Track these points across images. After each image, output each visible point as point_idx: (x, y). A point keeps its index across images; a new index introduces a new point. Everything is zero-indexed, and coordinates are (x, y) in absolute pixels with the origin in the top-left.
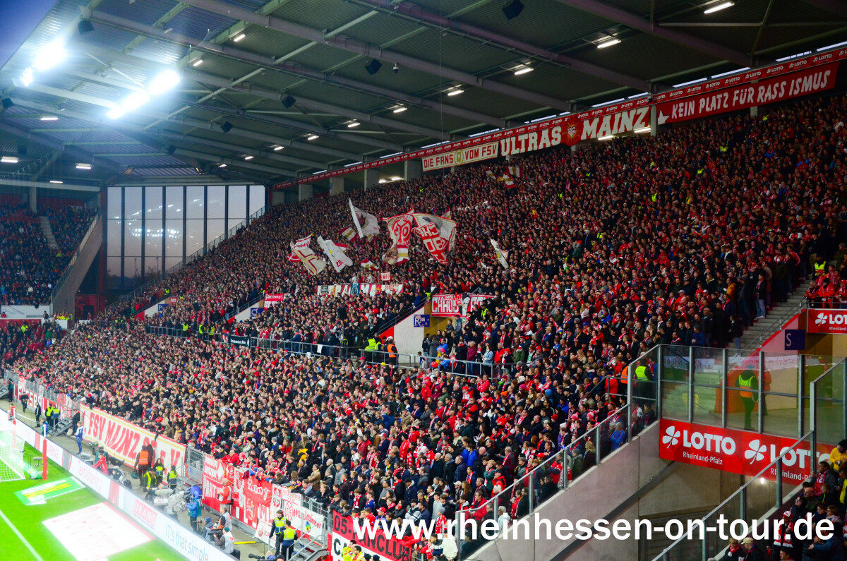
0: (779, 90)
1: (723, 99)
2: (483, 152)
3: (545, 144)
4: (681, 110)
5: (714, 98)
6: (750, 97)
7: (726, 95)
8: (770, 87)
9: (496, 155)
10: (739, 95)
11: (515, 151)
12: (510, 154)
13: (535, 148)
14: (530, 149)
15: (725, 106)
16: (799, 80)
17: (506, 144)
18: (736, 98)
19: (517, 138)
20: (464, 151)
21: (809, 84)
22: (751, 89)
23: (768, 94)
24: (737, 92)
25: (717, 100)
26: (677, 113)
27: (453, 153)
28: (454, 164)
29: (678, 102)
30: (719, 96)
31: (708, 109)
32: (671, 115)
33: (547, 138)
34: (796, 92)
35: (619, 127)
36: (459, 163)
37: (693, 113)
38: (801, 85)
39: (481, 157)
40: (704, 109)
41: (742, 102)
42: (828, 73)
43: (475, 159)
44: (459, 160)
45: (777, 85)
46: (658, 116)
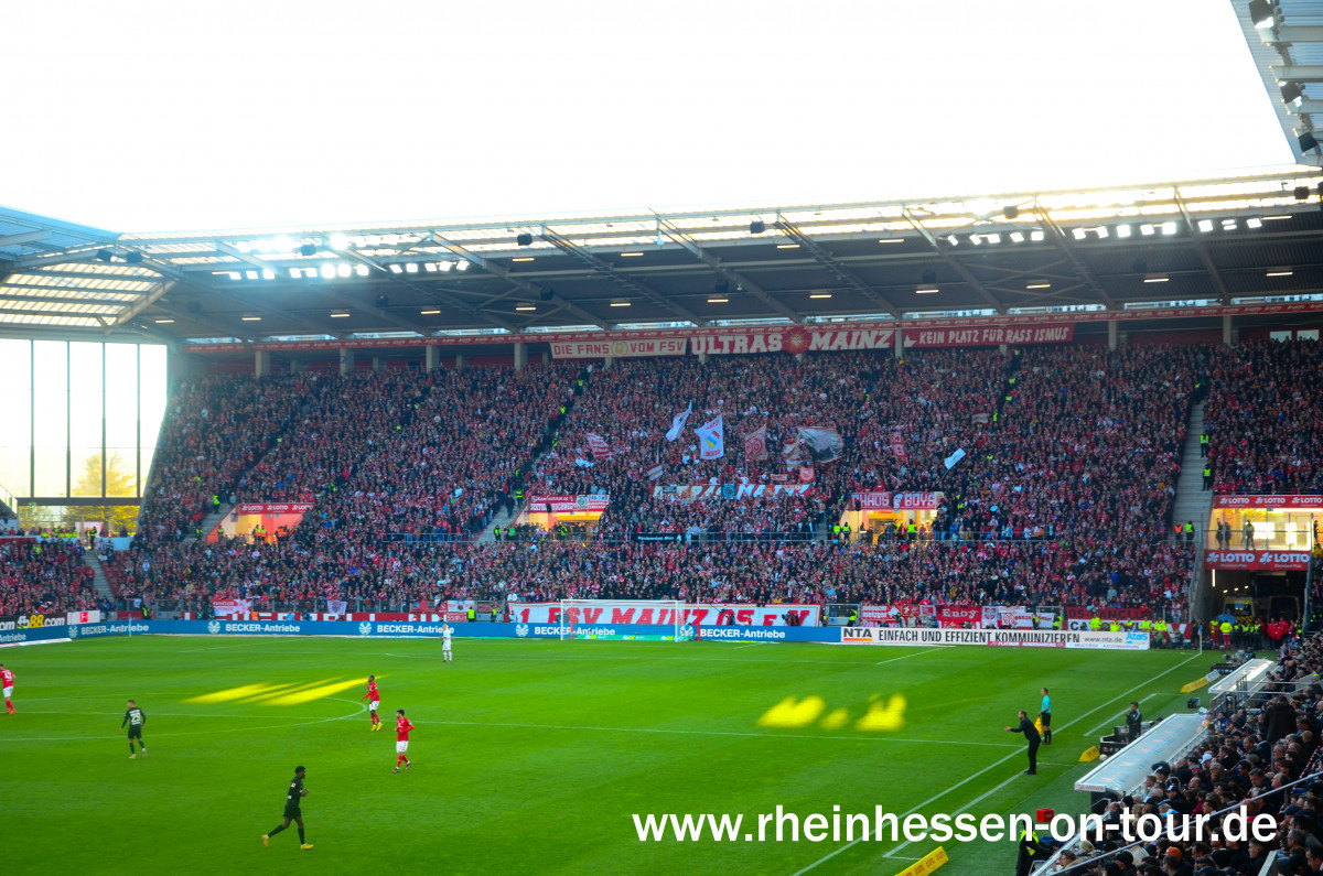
0: (1025, 335)
1: (973, 335)
2: (661, 347)
3: (758, 349)
4: (929, 338)
5: (964, 333)
6: (999, 338)
7: (976, 332)
8: (1017, 332)
9: (683, 351)
10: (988, 334)
11: (712, 351)
12: (706, 353)
13: (745, 351)
14: (736, 351)
15: (976, 340)
16: (1043, 331)
17: (699, 343)
18: (985, 336)
19: (716, 338)
20: (629, 343)
21: (1052, 335)
22: (1000, 331)
23: (1016, 337)
24: (986, 331)
25: (967, 335)
26: (926, 340)
27: (610, 344)
28: (610, 354)
29: (927, 330)
30: (969, 332)
31: (958, 341)
32: (918, 339)
33: (762, 342)
34: (1041, 339)
35: (858, 344)
36: (619, 355)
37: (942, 341)
38: (1044, 334)
39: (656, 352)
40: (954, 341)
41: (992, 339)
42: (1066, 329)
43: (650, 353)
44: (621, 352)
45: (1023, 331)
46: (903, 340)
